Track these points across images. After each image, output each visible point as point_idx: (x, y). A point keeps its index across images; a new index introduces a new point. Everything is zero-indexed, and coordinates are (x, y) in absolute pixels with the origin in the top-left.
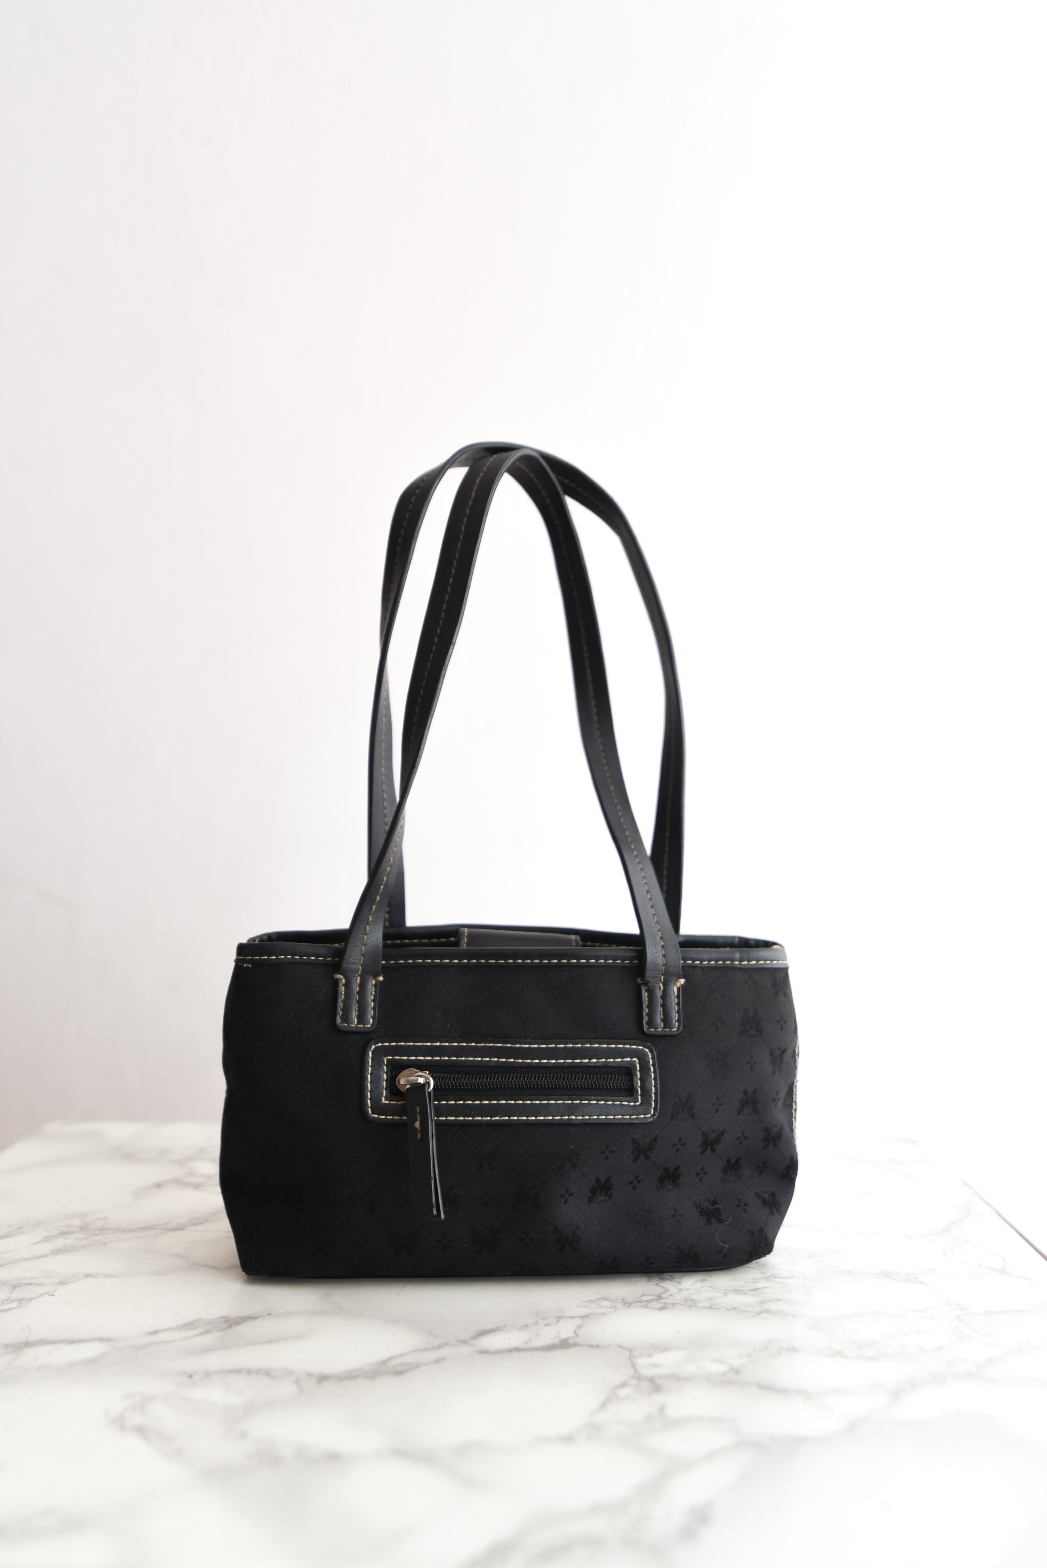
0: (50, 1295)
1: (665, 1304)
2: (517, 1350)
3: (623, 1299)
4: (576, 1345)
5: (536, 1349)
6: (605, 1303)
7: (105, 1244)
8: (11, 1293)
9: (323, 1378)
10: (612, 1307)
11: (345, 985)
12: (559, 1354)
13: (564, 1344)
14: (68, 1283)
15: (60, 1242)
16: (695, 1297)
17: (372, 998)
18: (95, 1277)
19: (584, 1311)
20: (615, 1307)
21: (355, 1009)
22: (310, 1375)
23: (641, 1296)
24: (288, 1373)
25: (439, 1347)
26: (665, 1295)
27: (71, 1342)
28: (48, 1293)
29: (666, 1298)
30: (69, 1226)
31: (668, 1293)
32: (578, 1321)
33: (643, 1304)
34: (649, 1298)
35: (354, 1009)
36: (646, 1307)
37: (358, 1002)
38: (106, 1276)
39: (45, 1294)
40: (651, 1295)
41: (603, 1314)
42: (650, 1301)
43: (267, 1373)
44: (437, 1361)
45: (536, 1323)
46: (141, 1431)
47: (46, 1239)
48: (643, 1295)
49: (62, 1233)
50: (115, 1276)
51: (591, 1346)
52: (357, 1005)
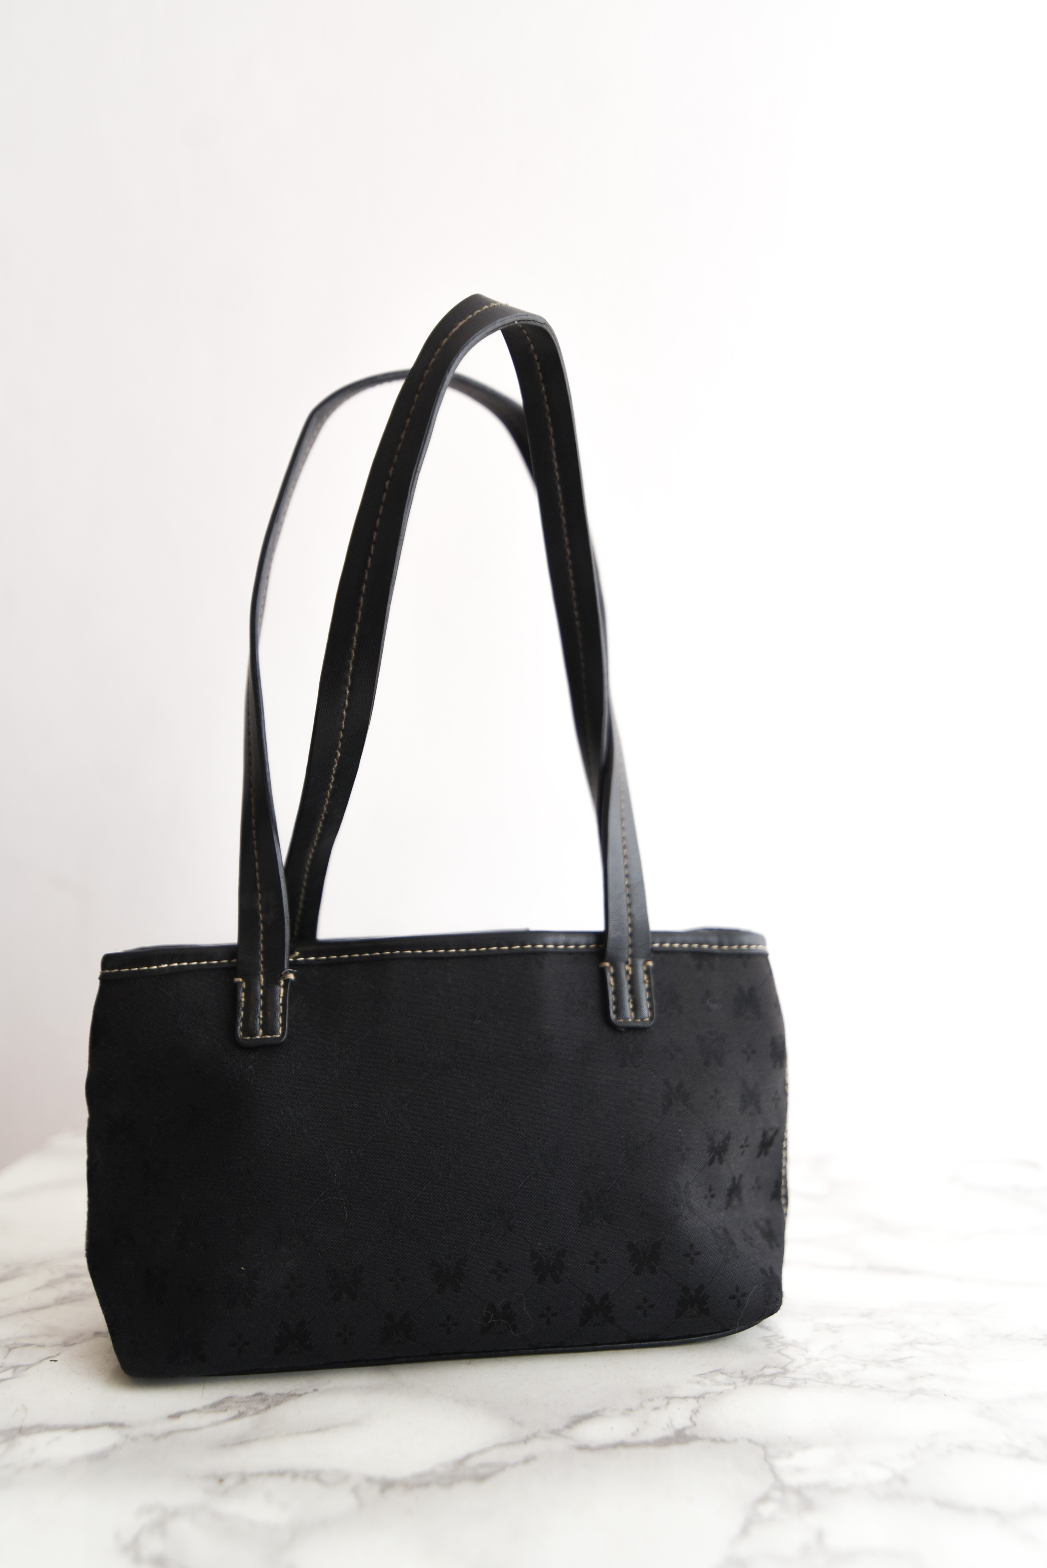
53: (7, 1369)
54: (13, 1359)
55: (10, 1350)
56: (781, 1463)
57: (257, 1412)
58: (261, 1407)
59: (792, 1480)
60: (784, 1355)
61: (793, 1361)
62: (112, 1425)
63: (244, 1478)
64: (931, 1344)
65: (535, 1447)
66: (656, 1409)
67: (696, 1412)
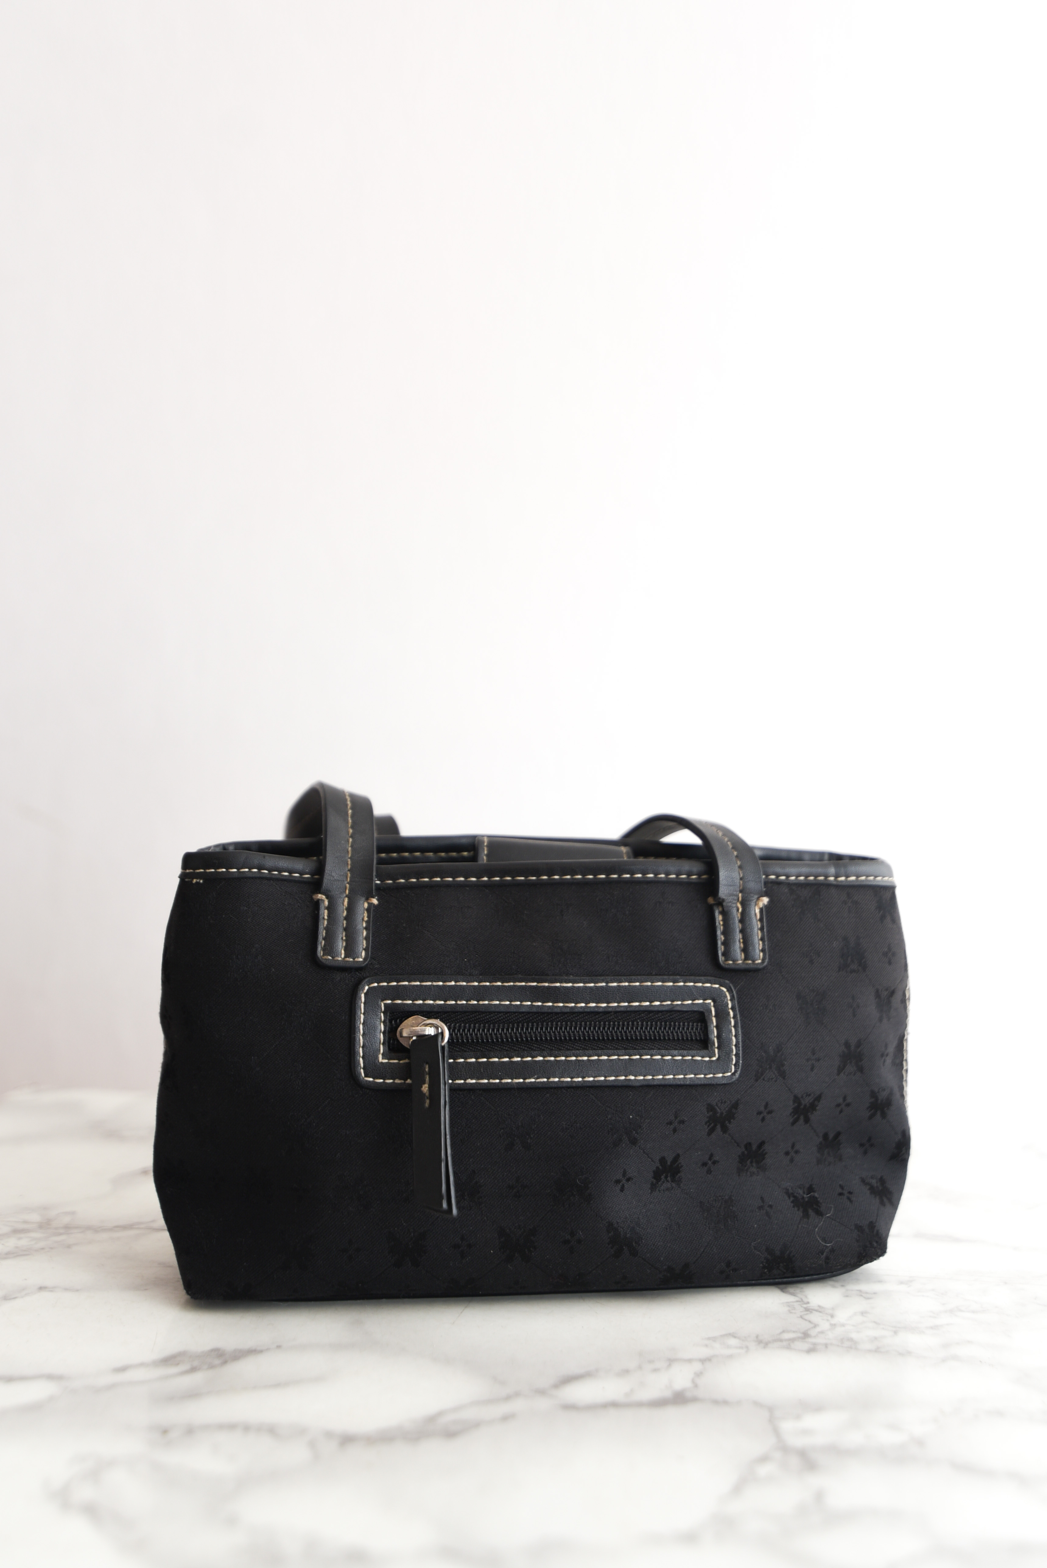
1: (815, 1344)
2: (615, 1404)
3: (757, 1337)
4: (695, 1400)
5: (640, 1405)
6: (733, 1342)
7: (69, 1247)
9: (349, 1438)
10: (741, 1348)
11: (328, 908)
12: (671, 1412)
13: (679, 1399)
14: (15, 1298)
16: (854, 1336)
17: (364, 925)
18: (52, 1291)
19: (704, 1352)
20: (747, 1347)
21: (342, 938)
22: (329, 1435)
23: (781, 1333)
24: (299, 1431)
25: (508, 1398)
26: (813, 1332)
29: (815, 1337)
30: (25, 1222)
31: (818, 1329)
32: (697, 1367)
33: (785, 1343)
34: (791, 1335)
35: (340, 938)
36: (788, 1348)
37: (345, 929)
38: (66, 1290)
40: (794, 1332)
41: (730, 1357)
42: (793, 1340)
43: (271, 1430)
44: (506, 1418)
45: (640, 1367)
48: (784, 1332)
49: (16, 1231)
50: (77, 1290)
51: (716, 1402)
52: (344, 934)
56: (787, 1426)
57: (212, 1366)
58: (217, 1362)
59: (797, 1442)
60: (806, 1320)
61: (815, 1326)
62: (50, 1377)
63: (190, 1431)
64: (973, 1312)
65: (517, 1405)
66: (656, 1370)
67: (699, 1374)
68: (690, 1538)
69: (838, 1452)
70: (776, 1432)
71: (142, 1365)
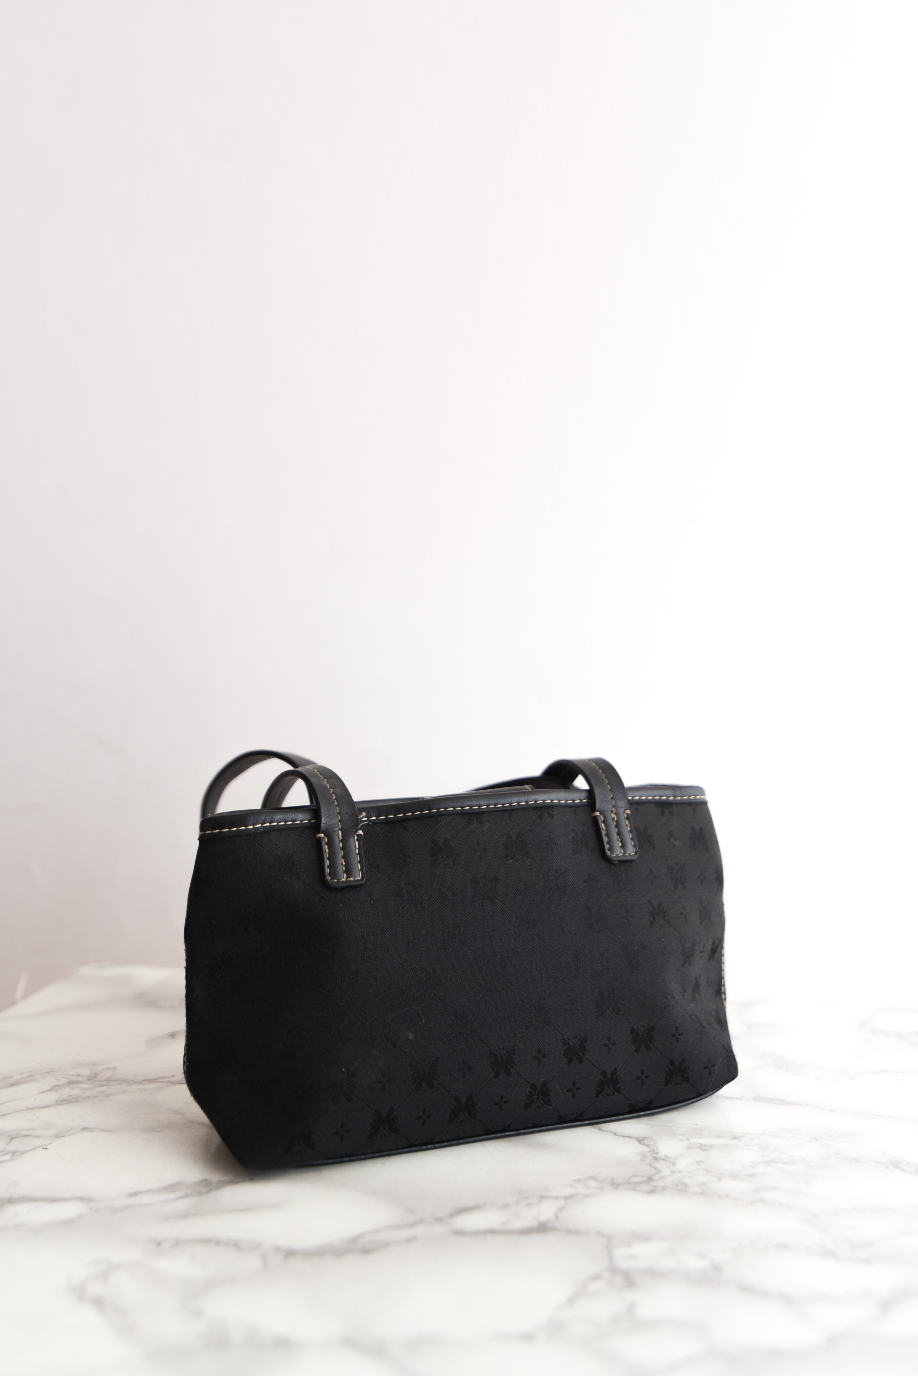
0: (43, 1148)
1: (655, 1187)
2: (493, 1232)
3: (612, 1180)
4: (554, 1229)
5: (512, 1232)
6: (593, 1183)
7: (107, 1096)
8: (7, 1144)
9: (290, 1254)
10: (598, 1188)
12: (535, 1239)
13: (543, 1228)
14: (64, 1136)
15: (66, 1092)
16: (687, 1181)
18: (92, 1131)
19: (568, 1191)
20: (603, 1188)
22: (277, 1249)
23: (631, 1177)
24: (256, 1246)
25: (413, 1225)
26: (656, 1178)
27: (52, 1200)
28: (42, 1146)
29: (657, 1181)
30: (78, 1075)
31: (661, 1175)
32: (561, 1203)
33: (632, 1186)
34: (638, 1179)
36: (634, 1189)
38: (101, 1130)
39: (40, 1147)
40: (641, 1176)
41: (588, 1196)
42: (639, 1183)
43: (236, 1245)
44: (409, 1240)
45: (518, 1202)
46: (99, 1303)
47: (54, 1089)
48: (634, 1176)
49: (71, 1083)
51: (570, 1232)
53: (7, 1153)
54: (13, 1146)
55: (12, 1139)
56: (620, 1252)
57: (200, 1194)
58: (204, 1190)
59: (624, 1264)
60: (653, 1167)
61: (659, 1172)
62: (82, 1199)
63: (177, 1243)
64: (785, 1163)
65: (420, 1230)
66: (529, 1205)
67: (561, 1209)
68: (528, 1337)
69: (654, 1274)
70: (610, 1257)
71: (150, 1191)
